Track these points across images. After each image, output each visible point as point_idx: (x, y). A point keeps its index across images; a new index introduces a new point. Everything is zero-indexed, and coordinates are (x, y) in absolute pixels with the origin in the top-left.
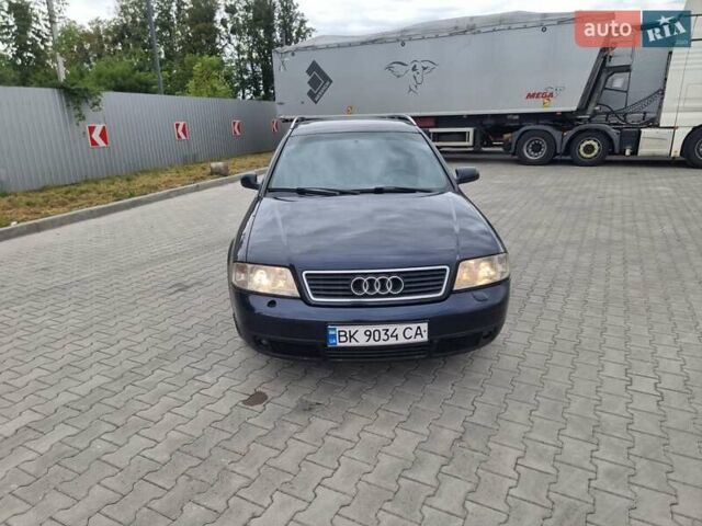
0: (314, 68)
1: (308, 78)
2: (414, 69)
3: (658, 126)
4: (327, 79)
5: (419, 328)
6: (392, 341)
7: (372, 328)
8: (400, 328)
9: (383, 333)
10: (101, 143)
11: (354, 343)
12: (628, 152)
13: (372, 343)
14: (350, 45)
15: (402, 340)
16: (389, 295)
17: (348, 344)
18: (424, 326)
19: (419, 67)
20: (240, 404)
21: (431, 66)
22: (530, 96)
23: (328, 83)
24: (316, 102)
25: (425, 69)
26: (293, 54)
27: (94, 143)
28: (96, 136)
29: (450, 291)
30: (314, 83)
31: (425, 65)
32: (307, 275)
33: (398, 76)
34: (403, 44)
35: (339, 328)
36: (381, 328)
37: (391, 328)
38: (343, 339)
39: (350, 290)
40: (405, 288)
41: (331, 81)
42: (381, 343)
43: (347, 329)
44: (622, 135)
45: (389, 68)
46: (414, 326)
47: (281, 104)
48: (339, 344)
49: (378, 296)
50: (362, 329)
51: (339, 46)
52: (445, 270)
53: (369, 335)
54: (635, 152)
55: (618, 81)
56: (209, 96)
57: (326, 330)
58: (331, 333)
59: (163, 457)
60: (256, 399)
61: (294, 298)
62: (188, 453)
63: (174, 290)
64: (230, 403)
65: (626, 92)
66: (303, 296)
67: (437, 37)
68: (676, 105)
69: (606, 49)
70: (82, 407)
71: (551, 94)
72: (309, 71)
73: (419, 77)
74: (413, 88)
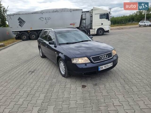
0: (19, 19)
1: (19, 21)
2: (46, 19)
3: (92, 29)
4: (24, 21)
6: (108, 67)
7: (105, 65)
11: (103, 69)
12: (89, 34)
13: (105, 68)
14: (29, 14)
15: (110, 67)
16: (106, 59)
17: (102, 69)
18: (112, 63)
20: (82, 88)
21: (50, 18)
22: (70, 24)
23: (24, 22)
24: (22, 27)
25: (48, 19)
26: (13, 16)
29: (113, 56)
32: (91, 58)
33: (42, 21)
34: (42, 14)
35: (100, 67)
36: (107, 65)
37: (108, 64)
39: (100, 59)
41: (25, 22)
42: (107, 68)
43: (101, 66)
44: (87, 31)
45: (40, 19)
46: (111, 63)
47: (11, 28)
48: (100, 70)
49: (104, 59)
50: (104, 66)
51: (26, 14)
52: (112, 52)
53: (105, 67)
54: (90, 34)
55: (84, 21)
57: (98, 67)
59: (82, 102)
60: (84, 86)
61: (90, 63)
62: (86, 100)
63: (30, 73)
64: (80, 89)
65: (85, 23)
66: (92, 62)
67: (50, 12)
68: (94, 25)
69: (82, 15)
70: (48, 101)
71: (74, 24)
72: (19, 20)
73: (47, 21)
74: (46, 23)
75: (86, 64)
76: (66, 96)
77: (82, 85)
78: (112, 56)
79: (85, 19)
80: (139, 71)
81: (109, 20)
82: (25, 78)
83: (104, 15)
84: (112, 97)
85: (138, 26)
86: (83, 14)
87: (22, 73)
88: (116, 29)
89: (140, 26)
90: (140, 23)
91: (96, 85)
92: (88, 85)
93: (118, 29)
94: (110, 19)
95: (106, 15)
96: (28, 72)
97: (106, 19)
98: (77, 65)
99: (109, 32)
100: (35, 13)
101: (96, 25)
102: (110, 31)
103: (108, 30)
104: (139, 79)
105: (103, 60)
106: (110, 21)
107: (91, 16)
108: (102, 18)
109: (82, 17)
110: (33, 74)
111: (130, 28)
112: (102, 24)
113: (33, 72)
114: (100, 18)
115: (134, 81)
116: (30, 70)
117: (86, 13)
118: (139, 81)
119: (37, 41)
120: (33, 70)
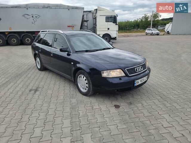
2: (33, 17)
6: (144, 81)
7: (141, 79)
11: (139, 84)
13: (141, 83)
16: (141, 71)
20: (116, 109)
21: (38, 16)
25: (36, 17)
31: (36, 16)
33: (28, 19)
34: (27, 9)
36: (142, 79)
37: (144, 78)
38: (137, 83)
39: (135, 71)
41: (1, 19)
42: (142, 82)
43: (137, 81)
45: (24, 16)
46: (146, 77)
48: (136, 85)
50: (140, 80)
52: (145, 63)
57: (134, 82)
59: (125, 126)
60: (117, 107)
61: (124, 76)
62: (127, 123)
63: (33, 92)
64: (113, 110)
65: (87, 26)
66: (127, 75)
67: (38, 8)
68: (99, 30)
69: (83, 16)
70: (78, 129)
71: (73, 26)
73: (35, 20)
74: (34, 23)
75: (120, 78)
76: (100, 120)
77: (114, 104)
78: (146, 68)
79: (87, 21)
80: (171, 85)
81: (116, 24)
82: (27, 99)
83: (111, 17)
84: (158, 118)
85: (144, 34)
86: (84, 14)
87: (20, 93)
88: (121, 36)
89: (147, 35)
90: (147, 31)
91: (131, 103)
92: (122, 104)
93: (123, 36)
94: (118, 23)
95: (113, 18)
96: (27, 91)
97: (114, 23)
98: (107, 79)
99: (116, 40)
101: (102, 30)
102: (117, 38)
103: (116, 37)
104: (176, 95)
105: (138, 72)
106: (118, 25)
107: (94, 17)
108: (108, 22)
109: (83, 18)
110: (38, 93)
111: (136, 36)
112: (108, 29)
113: (36, 90)
114: (106, 22)
115: (171, 97)
116: (30, 87)
117: (88, 13)
118: (177, 96)
119: (30, 47)
120: (34, 88)
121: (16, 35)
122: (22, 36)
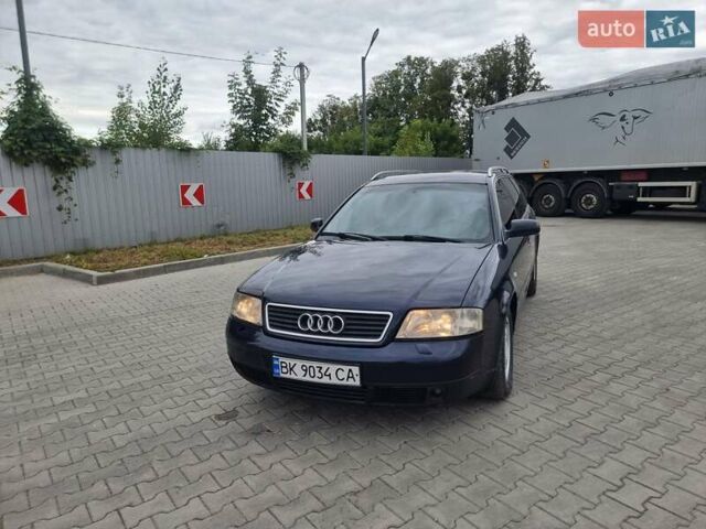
0: (513, 125)
1: (507, 135)
2: (623, 119)
4: (526, 135)
5: (350, 370)
6: (325, 380)
7: (308, 364)
8: (333, 368)
9: (317, 370)
10: (307, 196)
11: (293, 376)
13: (308, 378)
15: (334, 381)
16: (329, 334)
17: (288, 376)
18: (356, 370)
19: (629, 117)
20: (213, 416)
21: (644, 114)
23: (525, 138)
24: (512, 158)
25: (635, 118)
26: (493, 113)
27: (301, 196)
28: (303, 191)
29: (391, 338)
30: (511, 139)
31: (637, 114)
32: (269, 306)
33: (604, 128)
34: (611, 94)
35: (281, 359)
36: (315, 364)
37: (325, 366)
38: (285, 370)
40: (345, 329)
41: (528, 137)
43: (287, 361)
45: (593, 120)
47: (477, 160)
48: (282, 375)
49: (319, 333)
50: (299, 363)
52: (389, 316)
53: (306, 370)
56: (411, 155)
57: (271, 360)
58: (275, 362)
61: (259, 327)
66: (264, 326)
67: (652, 83)
72: (507, 129)
73: (628, 129)
74: (620, 139)
75: (245, 326)
100: (577, 94)
121: (557, 182)
122: (575, 185)
